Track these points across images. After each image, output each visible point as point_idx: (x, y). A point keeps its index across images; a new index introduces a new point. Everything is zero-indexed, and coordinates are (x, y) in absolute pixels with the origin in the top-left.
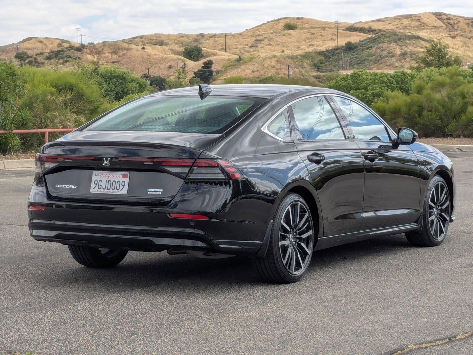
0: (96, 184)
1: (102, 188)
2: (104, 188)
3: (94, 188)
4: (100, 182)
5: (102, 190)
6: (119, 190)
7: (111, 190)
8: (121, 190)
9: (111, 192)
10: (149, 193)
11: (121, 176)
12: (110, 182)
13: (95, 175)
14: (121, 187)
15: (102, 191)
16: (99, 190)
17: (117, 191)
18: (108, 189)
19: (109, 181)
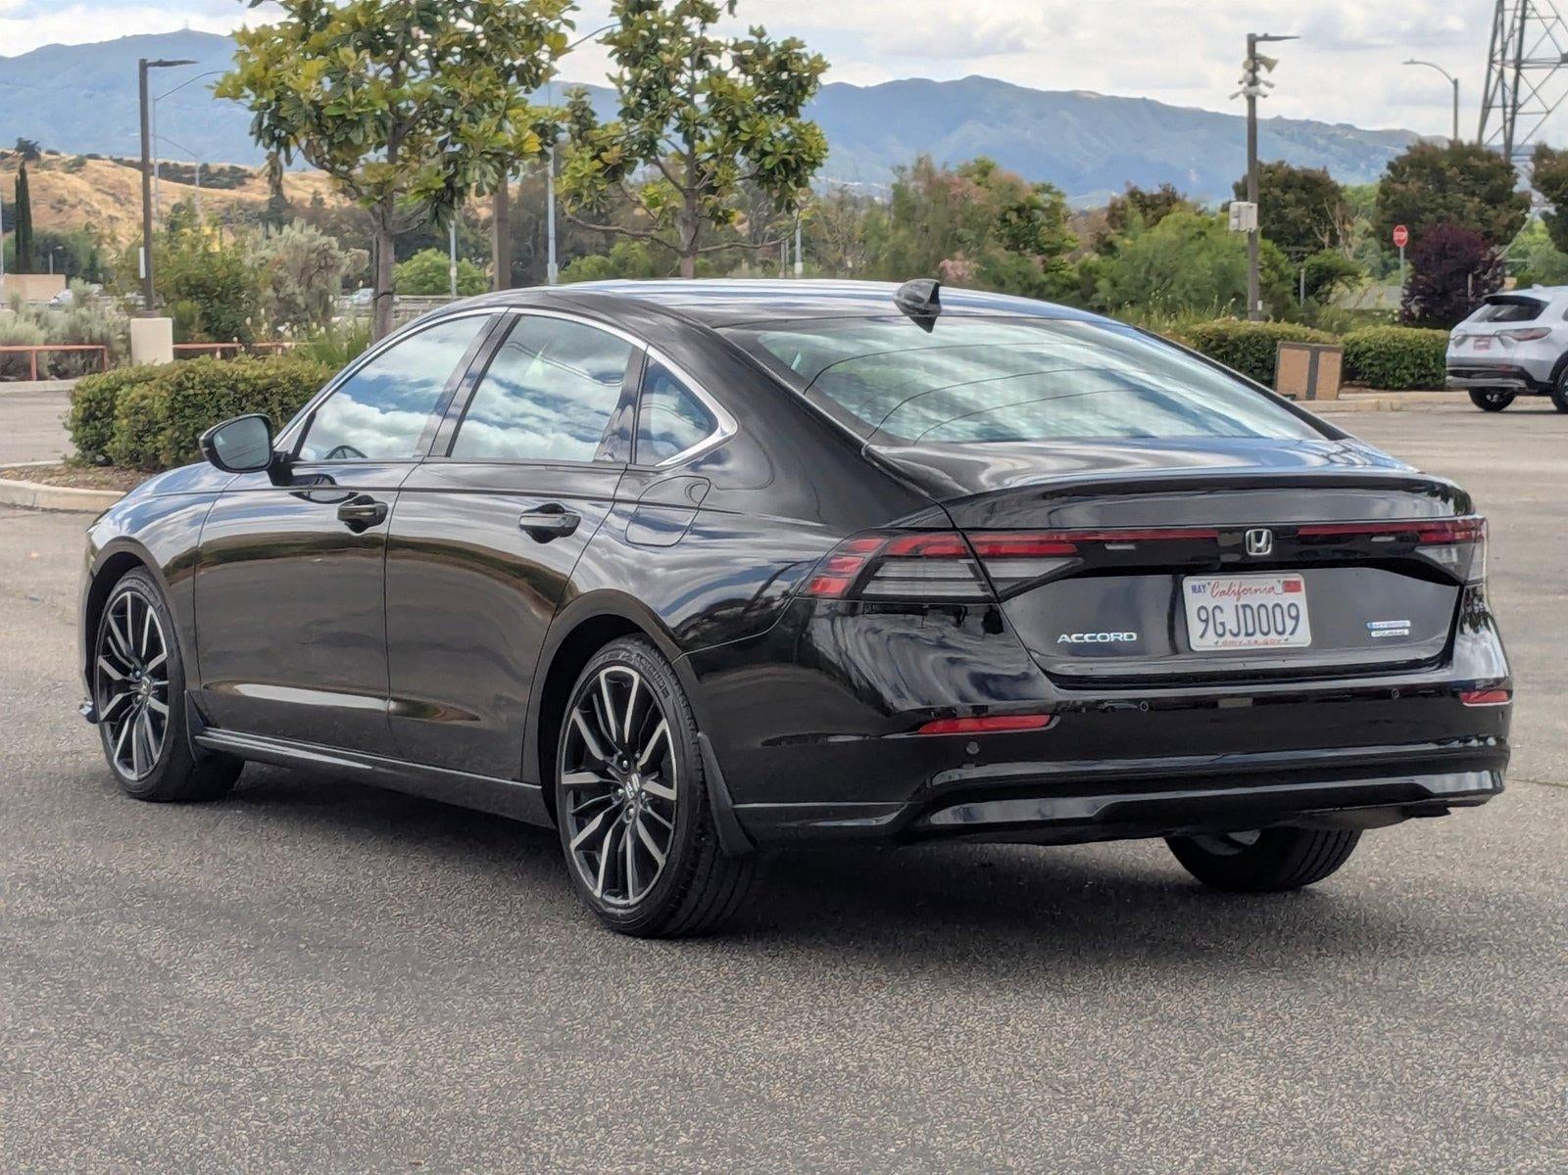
0: (1206, 621)
1: (1228, 633)
2: (1235, 631)
3: (1202, 636)
4: (1217, 612)
5: (1228, 637)
6: (1285, 636)
7: (1258, 636)
8: (1292, 633)
9: (1259, 641)
10: (1374, 634)
11: (1279, 588)
12: (1248, 611)
13: (1194, 589)
14: (1290, 624)
15: (1229, 643)
16: (1221, 640)
17: (1278, 637)
18: (1247, 634)
19: (1244, 607)
